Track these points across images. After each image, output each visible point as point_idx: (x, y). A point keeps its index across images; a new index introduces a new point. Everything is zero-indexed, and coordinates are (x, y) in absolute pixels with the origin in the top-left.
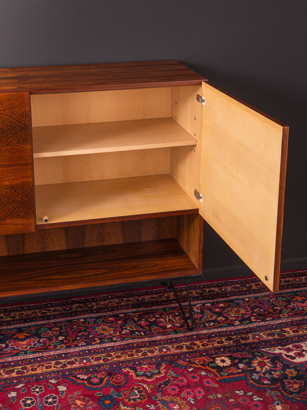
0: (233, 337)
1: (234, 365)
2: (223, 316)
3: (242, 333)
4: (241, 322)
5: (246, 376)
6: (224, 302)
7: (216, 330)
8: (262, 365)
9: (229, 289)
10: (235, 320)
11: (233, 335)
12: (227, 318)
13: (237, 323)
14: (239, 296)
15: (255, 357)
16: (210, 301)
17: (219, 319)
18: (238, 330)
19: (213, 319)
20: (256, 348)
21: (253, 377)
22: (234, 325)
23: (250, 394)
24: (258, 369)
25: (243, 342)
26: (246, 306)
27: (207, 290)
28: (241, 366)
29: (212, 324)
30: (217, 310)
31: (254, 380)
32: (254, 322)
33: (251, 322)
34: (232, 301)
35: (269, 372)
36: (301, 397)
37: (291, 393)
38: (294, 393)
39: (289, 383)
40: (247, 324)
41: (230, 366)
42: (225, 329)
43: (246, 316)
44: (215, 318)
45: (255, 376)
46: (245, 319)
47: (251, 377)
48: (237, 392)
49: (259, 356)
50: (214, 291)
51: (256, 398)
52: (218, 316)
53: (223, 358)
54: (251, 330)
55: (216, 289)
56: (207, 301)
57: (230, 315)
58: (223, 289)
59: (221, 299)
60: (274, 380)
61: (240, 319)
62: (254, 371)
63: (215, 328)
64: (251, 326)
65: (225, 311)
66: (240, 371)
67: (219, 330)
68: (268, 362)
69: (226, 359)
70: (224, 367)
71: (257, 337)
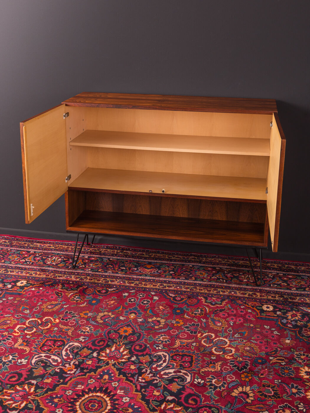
0: (285, 296)
1: (274, 311)
2: (287, 283)
3: (293, 295)
4: (297, 289)
5: (277, 319)
6: (293, 275)
7: (276, 290)
8: (293, 316)
9: (303, 268)
10: (294, 287)
11: (286, 295)
12: (288, 285)
13: (295, 289)
14: (307, 274)
15: (292, 310)
16: (284, 273)
17: (283, 284)
18: (291, 293)
19: (279, 283)
20: (297, 306)
21: (282, 321)
22: (291, 290)
23: (274, 329)
24: (290, 317)
25: (290, 300)
26: (307, 281)
27: (286, 266)
28: (278, 313)
29: (276, 286)
30: (285, 279)
31: (282, 323)
32: (307, 291)
33: (305, 290)
34: (300, 276)
35: (296, 321)
36: (308, 340)
37: (303, 336)
38: (305, 336)
39: (306, 330)
40: (300, 291)
41: (271, 311)
42: (282, 291)
43: (303, 287)
44: (280, 283)
45: (285, 321)
46: (301, 288)
47: (281, 320)
48: (265, 326)
49: (295, 311)
50: (291, 267)
51: (276, 333)
52: (283, 282)
53: (269, 306)
54: (301, 295)
55: (293, 267)
56: (282, 272)
57: (292, 283)
58: (298, 268)
59: (292, 273)
60: (296, 326)
61: (298, 287)
62: (286, 318)
63: (276, 288)
64: (303, 293)
65: (291, 281)
66: (276, 315)
67: (278, 290)
68: (299, 316)
69: (271, 307)
70: (266, 311)
71: (302, 300)
